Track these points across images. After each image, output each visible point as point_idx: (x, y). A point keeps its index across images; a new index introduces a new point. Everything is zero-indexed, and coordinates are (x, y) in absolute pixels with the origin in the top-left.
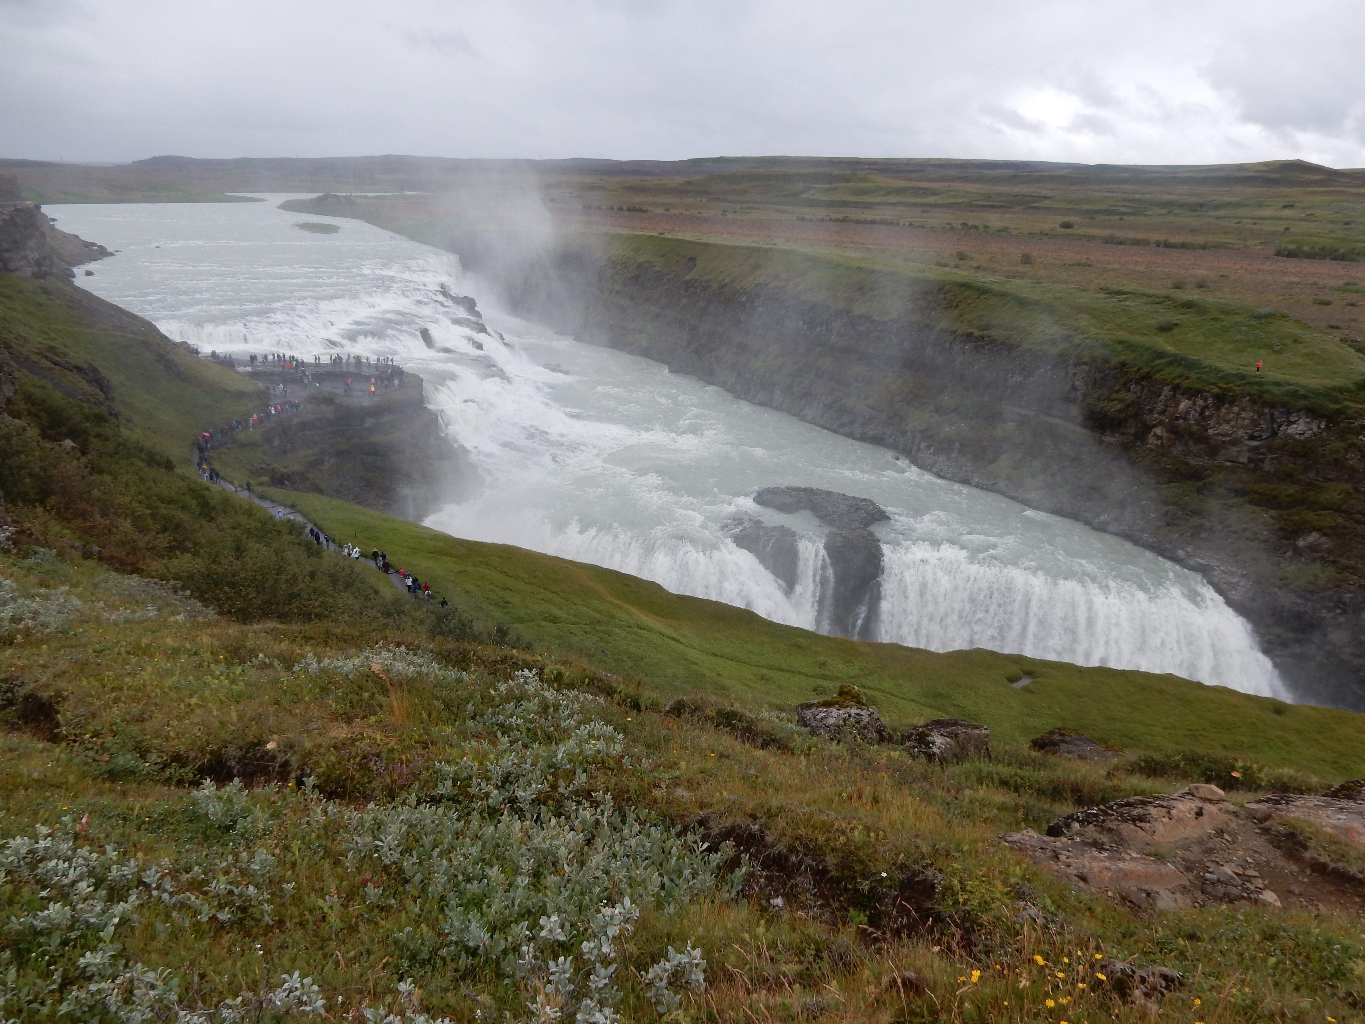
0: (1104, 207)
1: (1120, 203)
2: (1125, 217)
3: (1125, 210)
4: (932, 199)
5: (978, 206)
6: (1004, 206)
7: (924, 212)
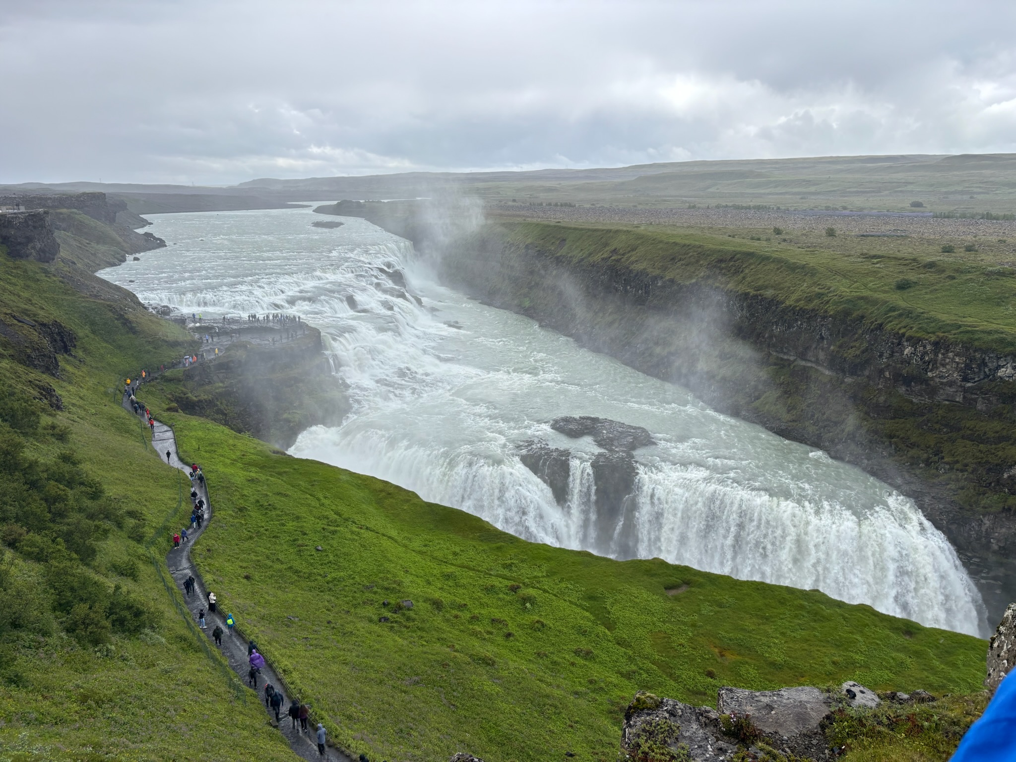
0: (960, 188)
1: (975, 185)
2: (975, 196)
3: (975, 190)
4: (812, 189)
5: (850, 192)
6: (873, 192)
7: (802, 198)
